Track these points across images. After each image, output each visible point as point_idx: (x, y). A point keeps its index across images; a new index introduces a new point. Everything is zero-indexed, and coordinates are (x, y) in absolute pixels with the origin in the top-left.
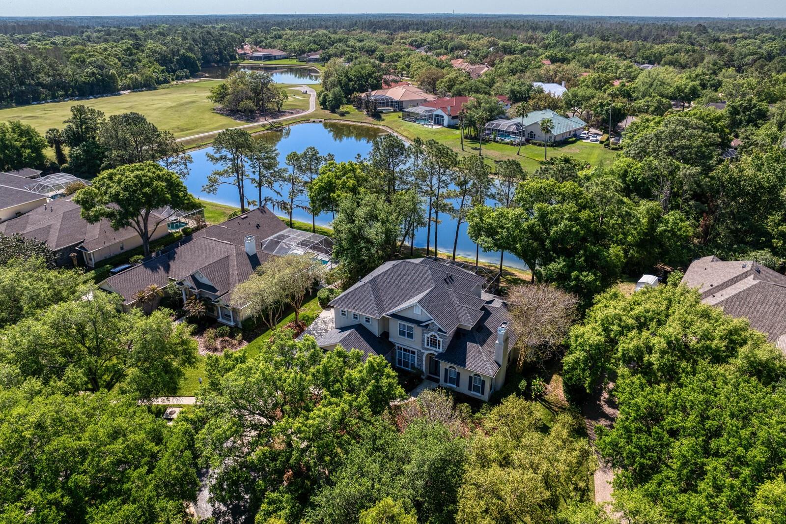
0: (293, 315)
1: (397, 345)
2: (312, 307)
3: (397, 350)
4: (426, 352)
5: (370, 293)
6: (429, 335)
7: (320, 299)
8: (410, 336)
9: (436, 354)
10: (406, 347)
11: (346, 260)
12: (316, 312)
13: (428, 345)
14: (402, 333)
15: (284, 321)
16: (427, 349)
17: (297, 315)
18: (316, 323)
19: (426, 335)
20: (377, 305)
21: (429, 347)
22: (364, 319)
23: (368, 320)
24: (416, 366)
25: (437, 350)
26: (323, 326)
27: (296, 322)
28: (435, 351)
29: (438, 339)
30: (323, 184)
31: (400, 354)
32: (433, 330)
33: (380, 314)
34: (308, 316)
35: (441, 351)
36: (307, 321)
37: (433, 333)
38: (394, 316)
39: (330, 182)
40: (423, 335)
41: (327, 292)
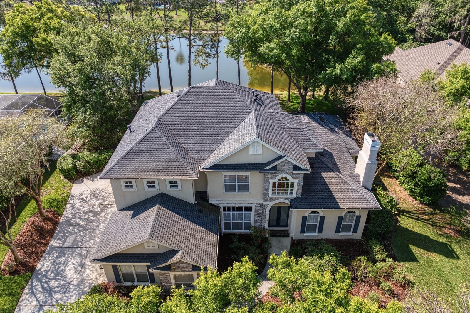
0: (32, 205)
1: (222, 206)
2: (56, 185)
3: (223, 213)
4: (271, 204)
5: (165, 144)
6: (276, 180)
7: (62, 171)
8: (244, 188)
9: (288, 202)
10: (237, 205)
11: (85, 112)
12: (65, 190)
13: (273, 193)
14: (230, 188)
15: (19, 219)
16: (271, 199)
17: (39, 205)
18: (73, 207)
19: (271, 181)
20: (184, 158)
21: (276, 196)
22: (168, 185)
23: (174, 185)
24: (253, 224)
25: (289, 196)
26: (86, 208)
27: (41, 214)
28: (284, 199)
29: (291, 180)
30: (17, 30)
31: (227, 216)
32: (283, 171)
33: (195, 170)
34: (55, 200)
35: (294, 195)
36: (57, 207)
37: (284, 175)
38: (218, 167)
39: (26, 26)
40: (266, 181)
41: (70, 161)
